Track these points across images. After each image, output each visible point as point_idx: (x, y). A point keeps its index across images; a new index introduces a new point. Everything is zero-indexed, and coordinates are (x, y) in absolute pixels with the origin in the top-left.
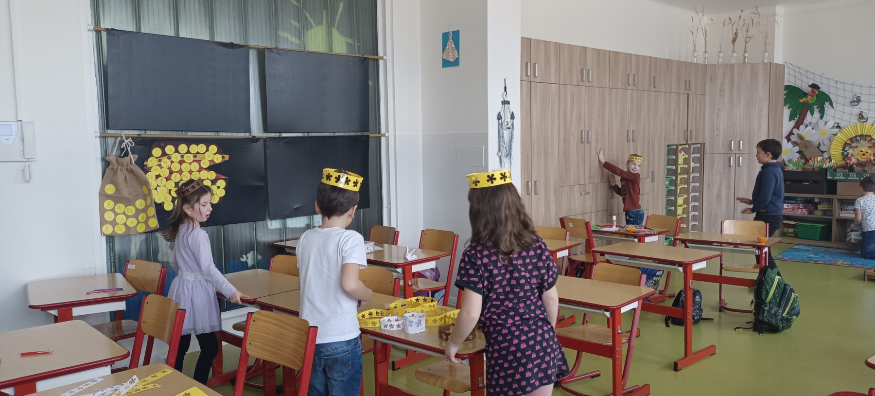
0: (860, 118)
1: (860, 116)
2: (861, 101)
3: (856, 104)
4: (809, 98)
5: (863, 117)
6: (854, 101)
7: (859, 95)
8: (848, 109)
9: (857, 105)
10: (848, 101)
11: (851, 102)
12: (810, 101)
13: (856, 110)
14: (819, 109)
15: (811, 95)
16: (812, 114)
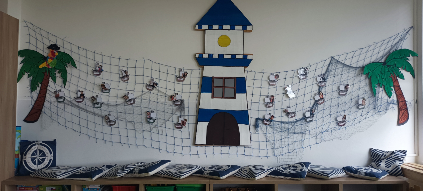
0: (103, 89)
1: (103, 87)
2: (103, 71)
3: (98, 73)
4: (50, 61)
5: (105, 88)
6: (96, 71)
7: (101, 64)
8: (91, 78)
9: (99, 75)
10: (90, 69)
11: (94, 71)
12: (50, 65)
13: (99, 81)
14: (60, 73)
15: (51, 58)
16: (55, 81)
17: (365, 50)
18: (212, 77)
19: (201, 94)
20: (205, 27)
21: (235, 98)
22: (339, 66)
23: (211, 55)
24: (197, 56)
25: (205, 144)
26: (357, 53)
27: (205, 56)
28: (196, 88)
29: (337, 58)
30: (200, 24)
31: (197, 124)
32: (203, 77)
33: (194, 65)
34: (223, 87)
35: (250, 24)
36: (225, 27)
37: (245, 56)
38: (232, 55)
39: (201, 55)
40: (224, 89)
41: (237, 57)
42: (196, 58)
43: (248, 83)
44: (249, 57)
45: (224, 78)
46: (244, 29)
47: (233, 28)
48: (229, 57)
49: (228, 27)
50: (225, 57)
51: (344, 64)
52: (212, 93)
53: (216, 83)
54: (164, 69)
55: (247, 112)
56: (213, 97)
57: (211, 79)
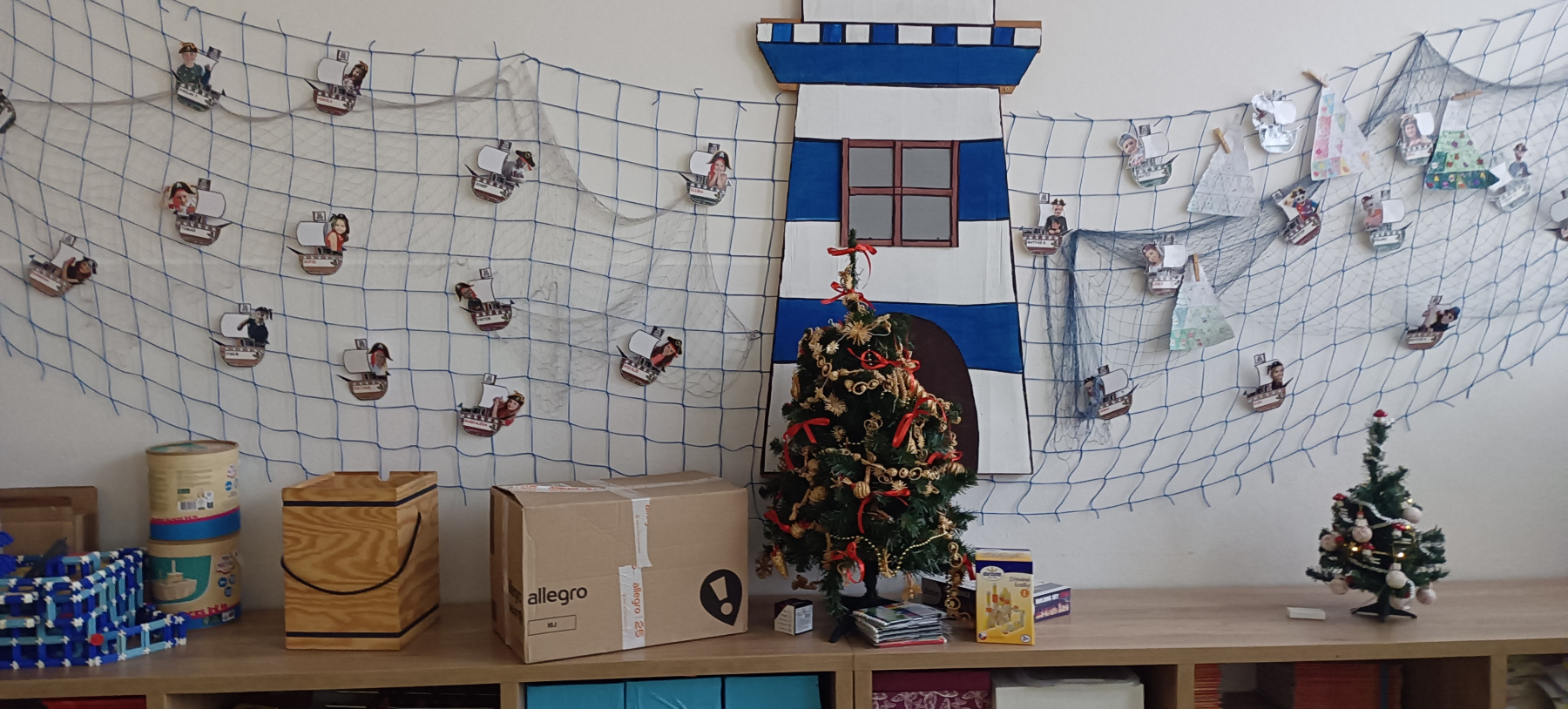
18: (839, 143)
19: (788, 223)
21: (952, 241)
23: (832, 31)
24: (765, 34)
27: (806, 34)
28: (763, 198)
29: (1441, 45)
31: (768, 374)
32: (794, 143)
33: (747, 79)
34: (896, 192)
37: (1002, 33)
38: (938, 30)
39: (783, 29)
40: (898, 198)
41: (965, 37)
42: (758, 43)
44: (1022, 38)
45: (895, 147)
48: (925, 36)
50: (906, 36)
51: (1475, 79)
52: (840, 221)
53: (860, 170)
54: (597, 99)
55: (1008, 309)
56: (844, 242)
57: (838, 147)
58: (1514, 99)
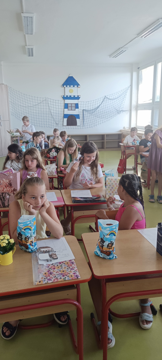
17: (116, 94)
19: (65, 109)
20: (65, 86)
21: (75, 110)
22: (108, 99)
23: (67, 96)
24: (63, 96)
25: (66, 125)
26: (113, 95)
27: (65, 96)
28: (63, 107)
29: (107, 96)
30: (63, 85)
31: (63, 119)
32: (65, 104)
33: (62, 99)
34: (71, 107)
35: (79, 85)
36: (71, 86)
37: (78, 96)
38: (74, 96)
39: (64, 96)
41: (76, 96)
43: (79, 106)
44: (79, 96)
45: (71, 104)
46: (78, 87)
47: (74, 86)
48: (73, 96)
49: (72, 86)
50: (72, 96)
51: (109, 99)
53: (69, 105)
54: (52, 101)
55: (79, 115)
56: (68, 110)
57: (68, 104)
58: (112, 100)
